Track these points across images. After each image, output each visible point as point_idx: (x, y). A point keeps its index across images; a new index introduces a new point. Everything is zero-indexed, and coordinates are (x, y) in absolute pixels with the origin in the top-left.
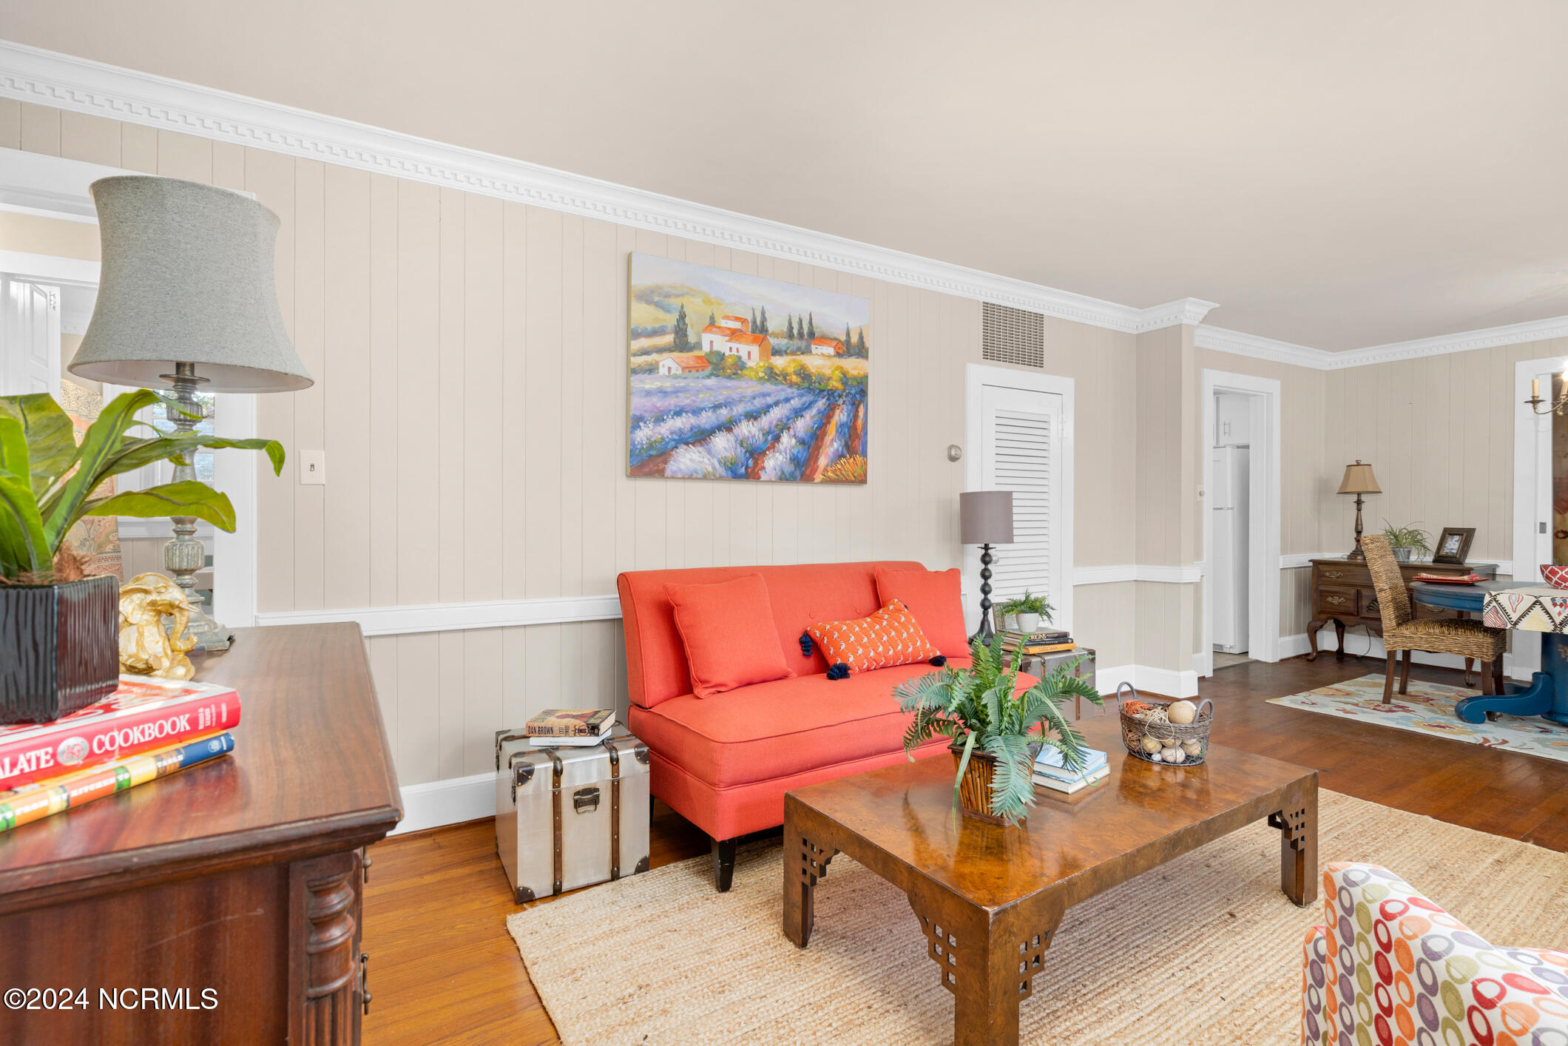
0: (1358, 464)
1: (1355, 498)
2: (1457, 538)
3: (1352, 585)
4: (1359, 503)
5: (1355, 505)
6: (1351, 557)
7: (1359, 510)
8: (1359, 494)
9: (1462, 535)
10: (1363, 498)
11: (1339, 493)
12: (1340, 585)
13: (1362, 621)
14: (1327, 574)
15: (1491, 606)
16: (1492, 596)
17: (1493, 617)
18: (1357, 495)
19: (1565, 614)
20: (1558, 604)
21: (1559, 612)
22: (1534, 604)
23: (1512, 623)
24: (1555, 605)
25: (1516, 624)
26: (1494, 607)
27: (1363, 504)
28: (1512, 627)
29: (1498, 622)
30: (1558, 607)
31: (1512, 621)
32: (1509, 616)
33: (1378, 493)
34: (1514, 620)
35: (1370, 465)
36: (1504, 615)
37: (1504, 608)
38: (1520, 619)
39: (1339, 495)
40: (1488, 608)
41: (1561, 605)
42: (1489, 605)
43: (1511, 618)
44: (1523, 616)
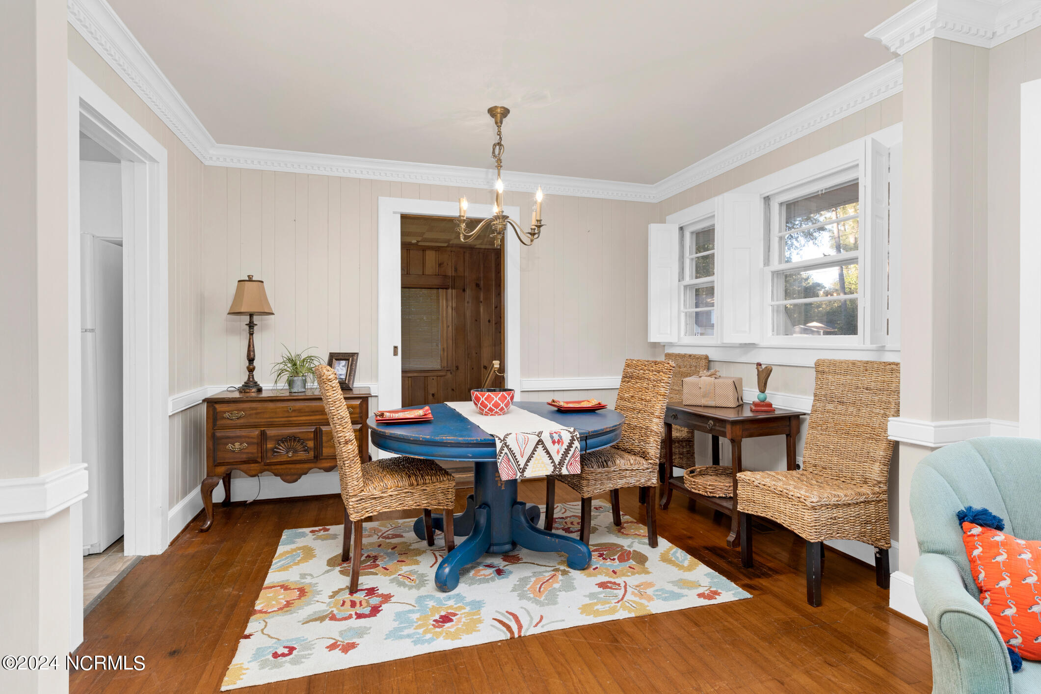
0: (250, 279)
1: (246, 319)
2: (343, 363)
3: (255, 426)
4: (251, 325)
5: (247, 328)
7: (251, 334)
8: (251, 315)
9: (348, 360)
10: (256, 319)
11: (229, 314)
12: (242, 427)
13: (266, 467)
14: (227, 415)
15: (504, 453)
16: (502, 441)
17: (506, 466)
18: (249, 317)
19: (562, 452)
20: (556, 441)
21: (558, 450)
22: (537, 444)
23: (521, 471)
24: (554, 442)
25: (524, 471)
26: (506, 453)
27: (255, 328)
28: (521, 476)
29: (510, 472)
30: (556, 444)
31: (520, 469)
32: (518, 462)
33: (273, 314)
34: (522, 466)
35: (262, 282)
36: (514, 463)
37: (514, 454)
38: (526, 465)
39: (229, 316)
40: (501, 456)
41: (559, 442)
42: (502, 453)
43: (519, 465)
44: (528, 460)
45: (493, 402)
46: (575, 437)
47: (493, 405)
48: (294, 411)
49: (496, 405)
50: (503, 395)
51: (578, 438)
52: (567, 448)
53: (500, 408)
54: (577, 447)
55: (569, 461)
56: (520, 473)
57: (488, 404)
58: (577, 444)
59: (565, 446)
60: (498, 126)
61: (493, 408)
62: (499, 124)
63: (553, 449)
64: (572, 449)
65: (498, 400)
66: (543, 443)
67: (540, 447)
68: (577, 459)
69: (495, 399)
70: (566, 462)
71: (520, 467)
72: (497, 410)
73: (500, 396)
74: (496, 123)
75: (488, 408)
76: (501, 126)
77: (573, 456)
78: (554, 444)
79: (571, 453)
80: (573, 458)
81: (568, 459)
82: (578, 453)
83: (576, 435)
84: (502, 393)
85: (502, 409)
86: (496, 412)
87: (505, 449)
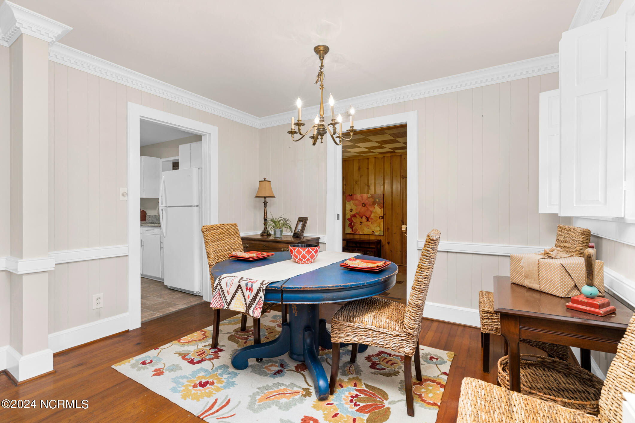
0: (265, 180)
1: (263, 200)
2: (301, 223)
4: (265, 203)
5: (264, 204)
6: (262, 235)
7: (265, 207)
9: (304, 222)
10: (267, 200)
11: (255, 197)
15: (218, 289)
16: (219, 280)
17: (218, 298)
18: (264, 199)
19: (251, 298)
20: (249, 288)
21: (249, 296)
22: (238, 288)
23: (228, 304)
24: (247, 289)
25: (229, 305)
26: (219, 289)
27: (267, 204)
28: (227, 307)
29: (220, 303)
30: (248, 291)
31: (227, 302)
32: (226, 297)
33: (274, 197)
34: (228, 301)
35: (270, 181)
36: (223, 297)
37: (223, 291)
38: (231, 301)
39: (255, 198)
40: (216, 290)
41: (250, 289)
42: (217, 288)
43: (227, 300)
44: (233, 298)
45: (302, 255)
46: (261, 289)
47: (301, 257)
48: (266, 247)
49: (304, 257)
50: (308, 250)
51: (264, 290)
52: (254, 295)
53: (306, 259)
54: (261, 297)
55: (256, 306)
56: (227, 305)
57: (298, 256)
58: (261, 294)
59: (253, 294)
60: (321, 60)
61: (302, 259)
62: (322, 58)
63: (247, 293)
64: (258, 298)
65: (305, 254)
66: (241, 288)
67: (240, 290)
68: (260, 306)
69: (303, 253)
70: (253, 306)
71: (227, 301)
72: (305, 260)
73: (306, 250)
74: (320, 57)
75: (298, 258)
76: (323, 60)
77: (258, 303)
78: (247, 291)
79: (257, 300)
80: (258, 305)
81: (255, 304)
82: (262, 302)
83: (263, 287)
84: (308, 248)
85: (308, 260)
86: (304, 262)
87: (219, 286)
